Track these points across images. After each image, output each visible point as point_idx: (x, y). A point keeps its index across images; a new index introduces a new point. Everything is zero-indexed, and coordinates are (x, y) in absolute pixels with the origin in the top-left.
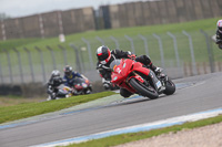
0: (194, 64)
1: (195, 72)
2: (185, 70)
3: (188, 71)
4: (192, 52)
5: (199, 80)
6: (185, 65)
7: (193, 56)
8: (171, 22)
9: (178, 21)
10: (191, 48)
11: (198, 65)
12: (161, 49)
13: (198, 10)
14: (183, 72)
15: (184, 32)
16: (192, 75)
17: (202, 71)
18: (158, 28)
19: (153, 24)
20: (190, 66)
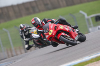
0: (13, 48)
1: (14, 53)
2: (8, 53)
3: (10, 54)
4: (11, 41)
5: (18, 59)
6: (7, 50)
7: (11, 44)
10: (10, 38)
11: (15, 49)
14: (7, 55)
15: (4, 29)
16: (17, 55)
17: (19, 53)
20: (11, 50)
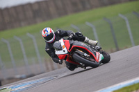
8: (29, 24)
9: (35, 23)
12: (23, 50)
13: (52, 10)
18: (18, 31)
19: (13, 27)
